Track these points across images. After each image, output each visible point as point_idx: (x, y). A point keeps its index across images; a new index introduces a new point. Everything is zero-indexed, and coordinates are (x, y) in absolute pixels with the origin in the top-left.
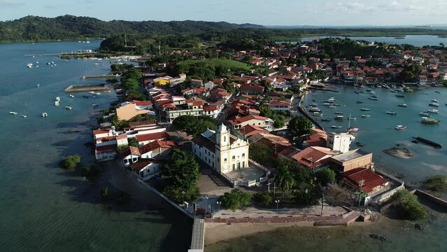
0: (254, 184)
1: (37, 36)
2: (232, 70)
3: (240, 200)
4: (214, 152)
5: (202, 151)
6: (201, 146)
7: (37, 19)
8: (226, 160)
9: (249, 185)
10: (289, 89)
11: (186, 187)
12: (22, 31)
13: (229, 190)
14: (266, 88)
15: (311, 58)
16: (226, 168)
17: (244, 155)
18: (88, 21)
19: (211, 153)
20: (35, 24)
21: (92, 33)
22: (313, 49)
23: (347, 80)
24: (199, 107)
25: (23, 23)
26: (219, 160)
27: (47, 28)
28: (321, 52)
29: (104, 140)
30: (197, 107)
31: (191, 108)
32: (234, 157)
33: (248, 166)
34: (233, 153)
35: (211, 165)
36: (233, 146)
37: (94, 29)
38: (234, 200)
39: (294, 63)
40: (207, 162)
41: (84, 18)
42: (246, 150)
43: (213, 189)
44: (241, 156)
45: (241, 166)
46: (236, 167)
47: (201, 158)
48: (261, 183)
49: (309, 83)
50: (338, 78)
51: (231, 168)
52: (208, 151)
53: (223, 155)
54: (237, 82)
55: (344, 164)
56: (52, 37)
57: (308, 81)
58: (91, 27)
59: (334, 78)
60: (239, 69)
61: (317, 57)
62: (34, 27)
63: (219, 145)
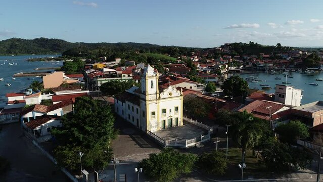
0: (193, 144)
1: (17, 51)
2: (161, 61)
3: (176, 165)
4: (139, 105)
5: (125, 107)
6: (123, 101)
7: (19, 40)
8: (153, 113)
9: (187, 146)
10: (211, 71)
11: (88, 147)
12: (7, 48)
13: (158, 152)
14: (192, 69)
15: (224, 56)
16: (154, 125)
17: (177, 109)
18: (56, 42)
19: (136, 107)
20: (17, 43)
21: (59, 50)
22: (225, 50)
23: (258, 67)
24: (129, 76)
25: (7, 43)
26: (144, 114)
27: (26, 46)
28: (232, 52)
29: (16, 102)
30: (127, 75)
31: (120, 76)
32: (164, 111)
33: (182, 124)
34: (163, 104)
35: (135, 123)
36: (162, 95)
37: (61, 47)
38: (165, 166)
39: (211, 58)
40: (131, 121)
41: (54, 40)
42: (179, 103)
43: (134, 152)
44: (173, 110)
45: (174, 123)
46: (167, 124)
47: (124, 117)
48: (202, 143)
49: (228, 69)
50: (251, 66)
51: (161, 126)
52: (131, 105)
53: (150, 107)
54: (166, 67)
55: (314, 115)
56: (29, 52)
57: (227, 66)
58: (59, 46)
59: (247, 66)
60: (167, 60)
61: (230, 55)
62: (16, 45)
63: (145, 93)
